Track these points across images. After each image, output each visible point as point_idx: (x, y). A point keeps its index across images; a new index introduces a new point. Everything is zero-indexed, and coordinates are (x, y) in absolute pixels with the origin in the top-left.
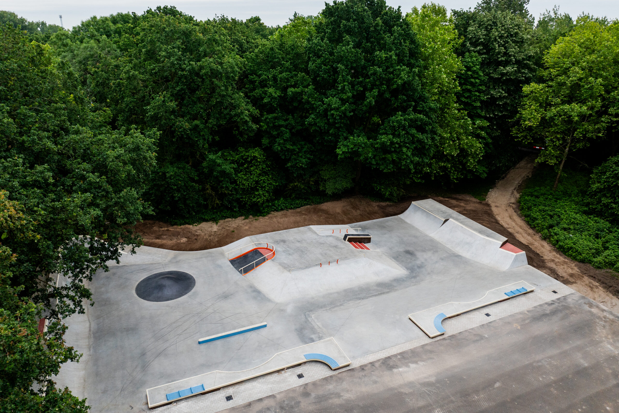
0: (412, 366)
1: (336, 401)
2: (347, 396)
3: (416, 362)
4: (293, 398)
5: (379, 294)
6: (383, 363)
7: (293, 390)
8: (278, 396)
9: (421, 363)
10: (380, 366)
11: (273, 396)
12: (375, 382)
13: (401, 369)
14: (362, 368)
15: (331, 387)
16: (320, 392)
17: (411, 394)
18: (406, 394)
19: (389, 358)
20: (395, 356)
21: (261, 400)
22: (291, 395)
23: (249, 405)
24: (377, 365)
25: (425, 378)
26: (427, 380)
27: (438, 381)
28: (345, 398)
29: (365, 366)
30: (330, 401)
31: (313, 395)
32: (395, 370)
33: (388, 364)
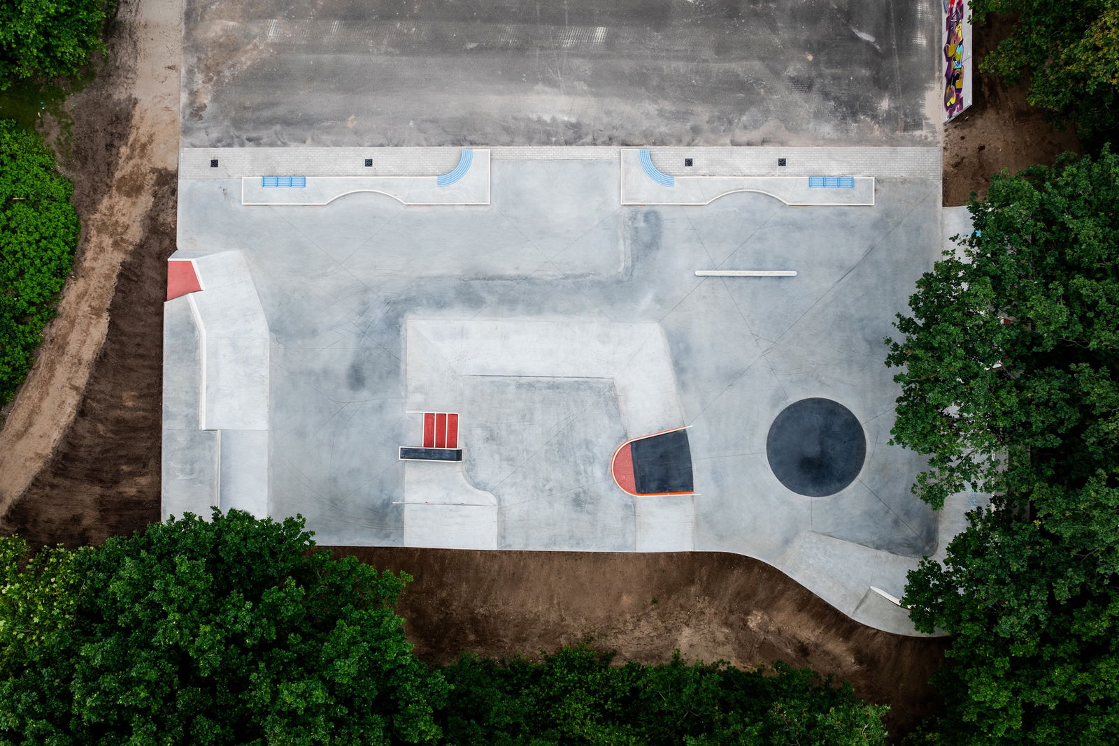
0: (547, 118)
3: (540, 121)
6: (580, 137)
7: (708, 142)
8: (728, 142)
9: (534, 117)
11: (734, 143)
14: (610, 141)
15: (663, 128)
19: (567, 143)
21: (749, 144)
22: (713, 137)
23: (764, 142)
24: (589, 139)
27: (536, 81)
28: (656, 106)
29: (604, 143)
33: (575, 135)
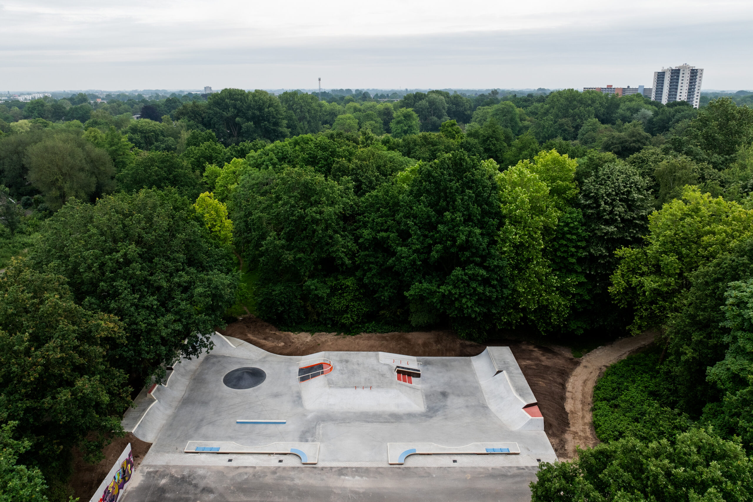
0: (357, 478)
1: (288, 482)
2: (297, 481)
3: (362, 477)
4: (265, 472)
5: (385, 422)
6: (339, 470)
7: (269, 468)
8: (257, 468)
9: (364, 478)
10: (335, 471)
11: (255, 467)
12: (322, 480)
13: (347, 477)
14: (322, 469)
15: (292, 473)
16: (284, 474)
17: (338, 494)
18: (335, 493)
19: (347, 468)
20: (352, 468)
21: (246, 467)
22: (265, 470)
23: (238, 468)
24: (334, 470)
25: (358, 488)
26: (357, 490)
27: (364, 493)
28: (295, 482)
29: (326, 468)
30: (285, 481)
31: (278, 474)
32: (343, 477)
33: (342, 471)
